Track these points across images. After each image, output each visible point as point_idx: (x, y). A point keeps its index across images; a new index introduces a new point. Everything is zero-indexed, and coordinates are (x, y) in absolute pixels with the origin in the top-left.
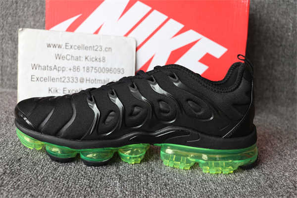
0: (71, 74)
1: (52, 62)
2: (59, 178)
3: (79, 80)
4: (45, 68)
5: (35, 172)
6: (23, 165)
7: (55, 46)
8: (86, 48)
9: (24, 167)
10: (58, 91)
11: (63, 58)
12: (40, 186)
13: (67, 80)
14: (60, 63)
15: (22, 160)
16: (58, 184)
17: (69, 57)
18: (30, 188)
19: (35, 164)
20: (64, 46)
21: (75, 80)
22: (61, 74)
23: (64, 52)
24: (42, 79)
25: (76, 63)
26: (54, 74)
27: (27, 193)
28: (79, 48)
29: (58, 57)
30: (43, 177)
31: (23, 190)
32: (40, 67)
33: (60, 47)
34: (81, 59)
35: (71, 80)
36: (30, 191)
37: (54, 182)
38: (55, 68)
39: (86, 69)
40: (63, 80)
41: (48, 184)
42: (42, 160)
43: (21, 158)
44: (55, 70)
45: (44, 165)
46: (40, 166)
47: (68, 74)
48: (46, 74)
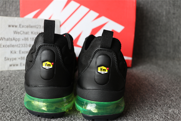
0: (23, 42)
1: (12, 36)
2: (23, 98)
3: (28, 45)
4: (8, 40)
5: (10, 95)
6: (4, 92)
7: (13, 26)
8: (32, 27)
9: (4, 93)
10: (17, 52)
11: (18, 33)
12: (12, 102)
13: (21, 46)
14: (17, 36)
15: (4, 89)
16: (22, 101)
17: (21, 33)
18: (6, 103)
19: (11, 91)
20: (18, 26)
21: (26, 46)
22: (17, 43)
23: (19, 29)
24: (6, 46)
25: (26, 36)
26: (13, 43)
27: (4, 105)
28: (27, 27)
29: (15, 32)
30: (15, 98)
31: (2, 104)
32: (5, 39)
33: (16, 26)
34: (29, 33)
35: (23, 45)
36: (6, 105)
37: (20, 100)
38: (14, 39)
39: (32, 39)
40: (19, 46)
41: (16, 101)
42: (16, 89)
43: (4, 88)
44: (14, 40)
45: (16, 91)
46: (14, 92)
47: (22, 42)
48: (8, 43)
